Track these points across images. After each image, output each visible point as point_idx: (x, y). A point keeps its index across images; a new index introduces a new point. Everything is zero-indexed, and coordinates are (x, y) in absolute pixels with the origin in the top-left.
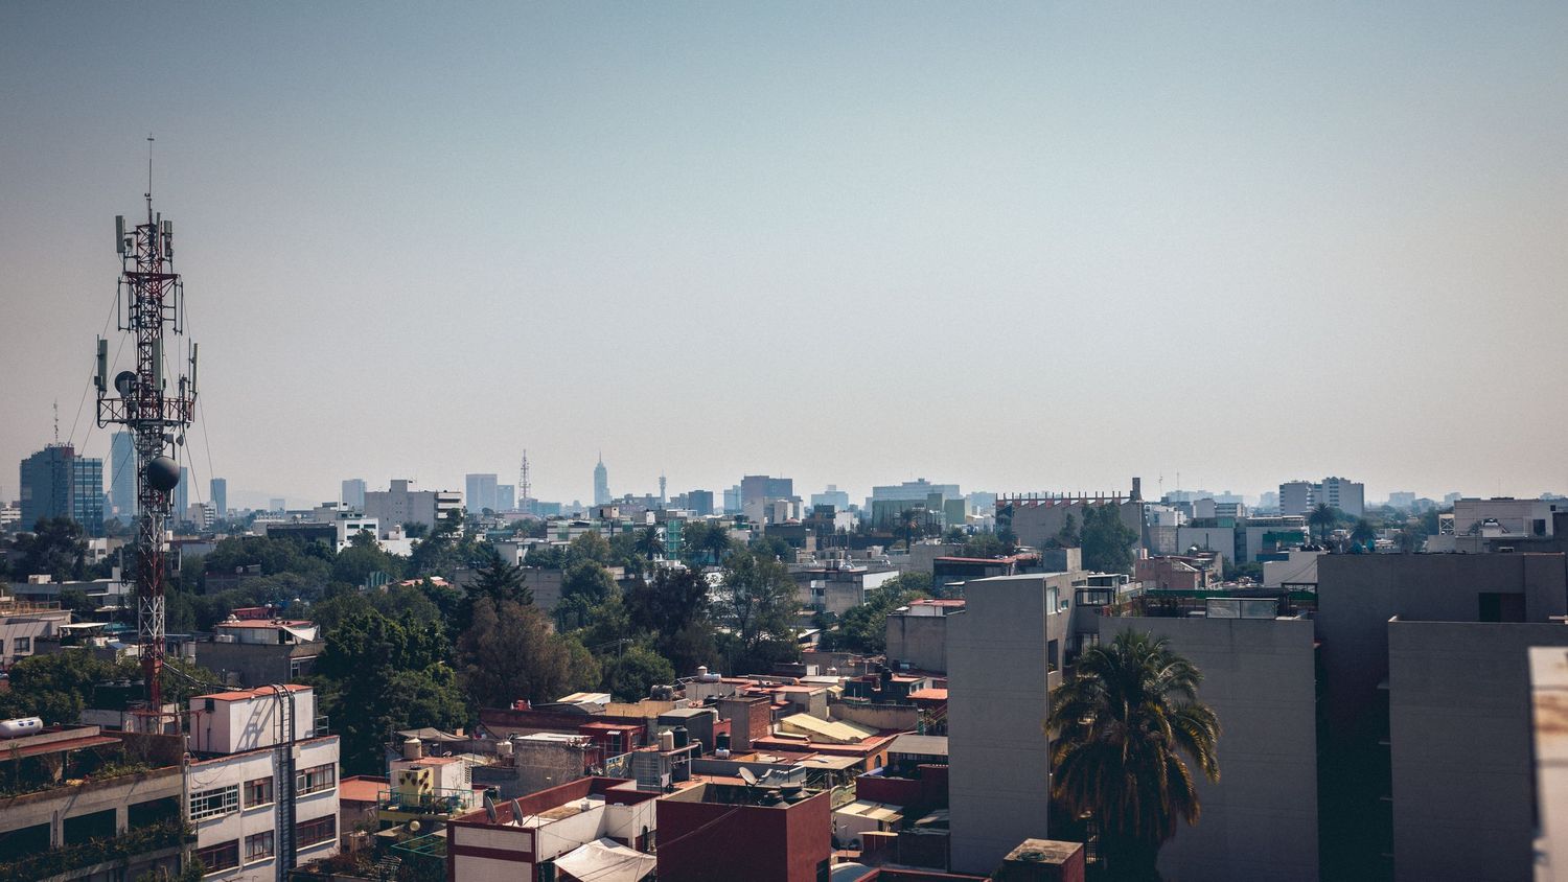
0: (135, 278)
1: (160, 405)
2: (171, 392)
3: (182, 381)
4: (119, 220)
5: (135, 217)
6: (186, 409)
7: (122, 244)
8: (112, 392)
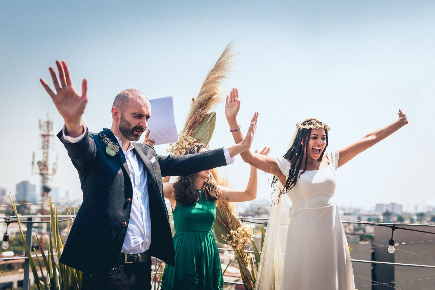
0: (44, 136)
1: (47, 169)
2: (50, 166)
3: (54, 164)
4: (40, 121)
5: (44, 120)
6: (54, 171)
7: (40, 126)
8: (36, 165)
